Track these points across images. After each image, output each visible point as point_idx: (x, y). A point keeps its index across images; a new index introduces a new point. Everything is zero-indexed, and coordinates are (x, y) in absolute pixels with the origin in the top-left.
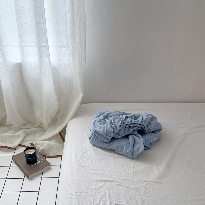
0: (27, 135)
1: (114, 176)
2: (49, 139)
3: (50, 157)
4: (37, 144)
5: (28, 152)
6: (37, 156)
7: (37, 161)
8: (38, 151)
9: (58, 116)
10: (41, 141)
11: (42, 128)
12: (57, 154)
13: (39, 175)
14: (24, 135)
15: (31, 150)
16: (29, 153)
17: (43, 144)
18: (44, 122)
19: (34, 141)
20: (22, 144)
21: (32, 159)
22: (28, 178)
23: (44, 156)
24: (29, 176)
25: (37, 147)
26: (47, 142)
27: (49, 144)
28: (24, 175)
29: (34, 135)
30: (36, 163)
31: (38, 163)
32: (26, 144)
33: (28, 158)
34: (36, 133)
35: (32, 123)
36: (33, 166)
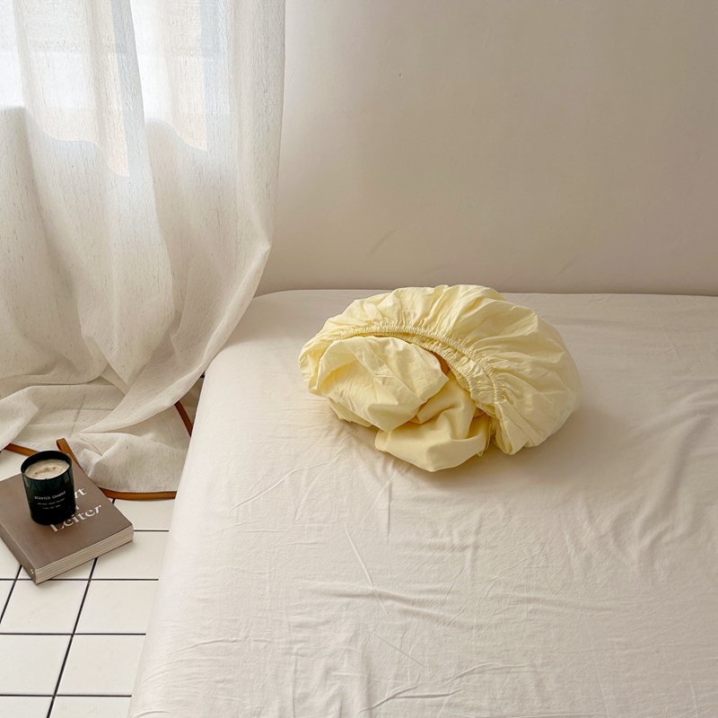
0: (46, 409)
1: (389, 576)
2: (135, 429)
3: (130, 496)
4: (82, 447)
5: (36, 471)
6: (80, 491)
7: (74, 511)
9: (173, 337)
10: (100, 432)
11: (108, 387)
13: (78, 567)
14: (36, 409)
15: (51, 465)
16: (41, 477)
17: (108, 445)
18: (112, 357)
19: (73, 436)
20: (23, 444)
21: (52, 500)
22: (33, 578)
23: (107, 493)
24: (38, 572)
25: (80, 458)
26: (122, 437)
27: (128, 446)
28: (17, 565)
29: (75, 411)
30: (70, 518)
31: (78, 518)
32: (37, 444)
33: (36, 498)
34: (85, 406)
35: (70, 365)
36: (56, 530)
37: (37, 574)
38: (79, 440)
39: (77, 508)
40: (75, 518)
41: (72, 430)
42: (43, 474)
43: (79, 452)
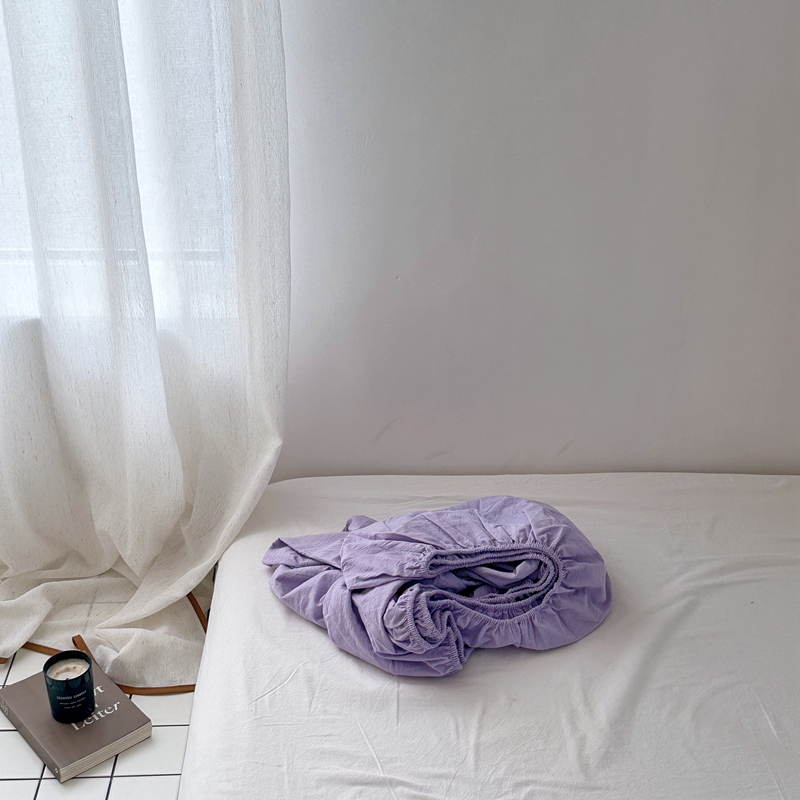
0: (59, 605)
1: (398, 764)
2: (148, 622)
3: (149, 691)
4: (98, 643)
5: (58, 671)
6: (98, 688)
7: (93, 709)
8: (101, 668)
9: (184, 529)
10: (114, 627)
11: (119, 579)
12: (178, 678)
13: (100, 765)
14: (50, 606)
15: (71, 665)
16: (62, 677)
17: (123, 641)
18: (127, 553)
19: (87, 631)
20: (40, 642)
21: (73, 700)
22: (57, 777)
23: (125, 688)
24: (63, 771)
25: (96, 655)
26: (137, 632)
27: (144, 641)
28: (41, 765)
29: (87, 606)
30: (90, 716)
31: (98, 716)
32: (53, 642)
33: (58, 698)
34: (97, 600)
35: (81, 559)
36: (77, 729)
37: (62, 773)
38: (93, 636)
39: (96, 706)
40: (94, 716)
41: (85, 625)
42: (64, 674)
43: (94, 649)
